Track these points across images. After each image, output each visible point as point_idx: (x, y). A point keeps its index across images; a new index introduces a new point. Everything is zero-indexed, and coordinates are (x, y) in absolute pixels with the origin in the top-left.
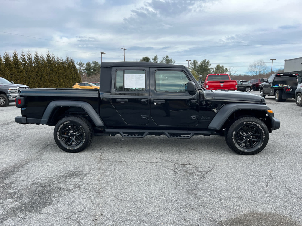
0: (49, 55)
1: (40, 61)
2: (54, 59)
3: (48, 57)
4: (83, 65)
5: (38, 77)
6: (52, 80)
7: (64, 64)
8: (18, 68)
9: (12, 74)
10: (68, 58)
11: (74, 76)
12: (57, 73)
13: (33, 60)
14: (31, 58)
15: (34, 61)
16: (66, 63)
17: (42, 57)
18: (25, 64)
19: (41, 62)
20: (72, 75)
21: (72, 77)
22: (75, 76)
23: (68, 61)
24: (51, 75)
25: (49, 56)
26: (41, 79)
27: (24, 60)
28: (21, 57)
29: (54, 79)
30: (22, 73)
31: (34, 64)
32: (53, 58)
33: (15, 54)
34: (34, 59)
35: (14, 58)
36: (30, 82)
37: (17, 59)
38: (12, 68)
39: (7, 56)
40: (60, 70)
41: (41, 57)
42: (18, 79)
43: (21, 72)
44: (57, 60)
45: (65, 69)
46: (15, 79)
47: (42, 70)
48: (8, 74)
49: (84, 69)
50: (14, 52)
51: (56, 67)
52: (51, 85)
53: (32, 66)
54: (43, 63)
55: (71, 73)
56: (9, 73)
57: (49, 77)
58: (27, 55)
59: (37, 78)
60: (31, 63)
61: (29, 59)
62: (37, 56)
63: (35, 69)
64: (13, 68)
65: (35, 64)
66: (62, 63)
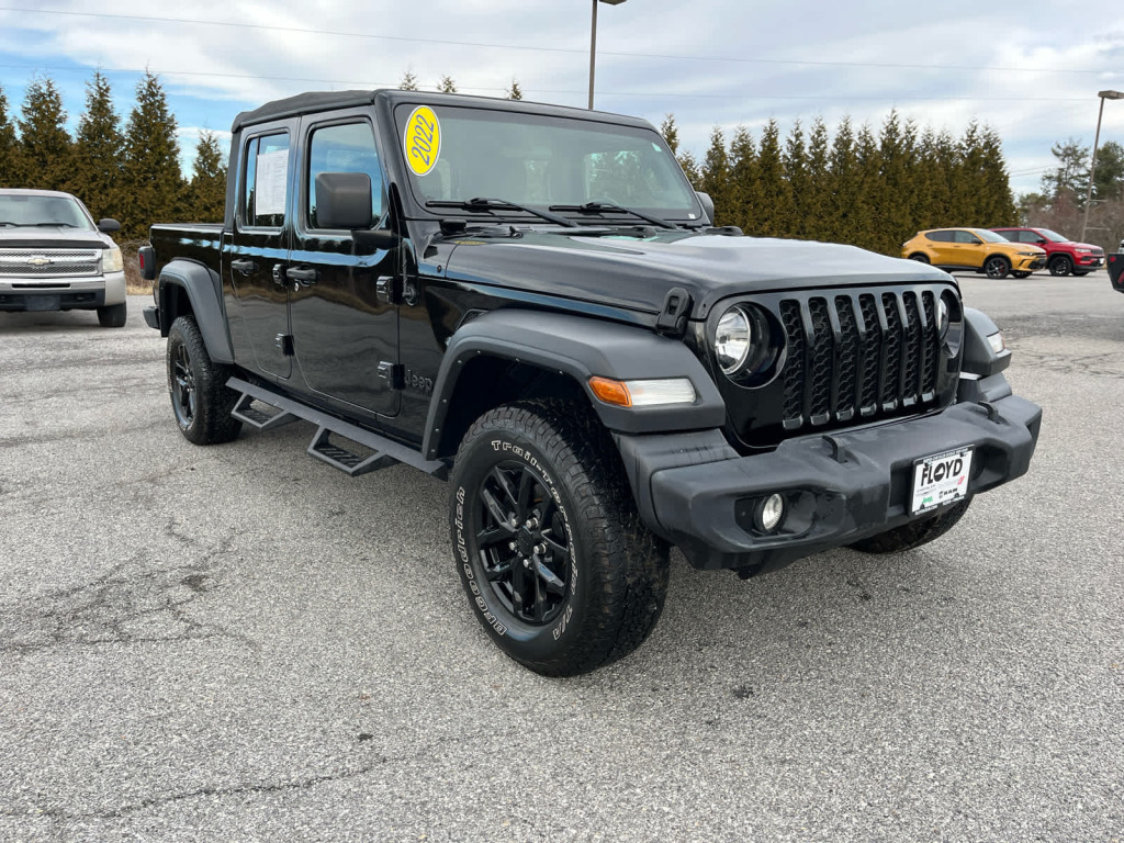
0: (895, 123)
1: (856, 150)
2: (913, 138)
3: (888, 132)
4: (1083, 155)
5: (837, 208)
6: (888, 221)
7: (951, 155)
8: (772, 180)
9: (748, 203)
10: (973, 132)
11: (988, 204)
12: (912, 192)
13: (830, 148)
14: (824, 142)
15: (832, 153)
16: (964, 149)
17: (866, 133)
18: (799, 164)
19: (857, 154)
20: (979, 200)
21: (973, 209)
22: (993, 203)
23: (971, 141)
24: (886, 204)
25: (892, 131)
26: (845, 216)
27: (797, 149)
28: (790, 142)
29: (896, 217)
30: (781, 198)
31: (830, 164)
32: (909, 132)
33: (771, 129)
34: (835, 145)
35: (763, 145)
36: (803, 228)
37: (774, 149)
38: (752, 182)
39: (742, 141)
40: (928, 182)
41: (863, 133)
42: (766, 220)
43: (780, 192)
44: (924, 141)
45: (951, 174)
46: (757, 219)
47: (856, 183)
48: (734, 202)
49: (1083, 172)
50: (768, 125)
51: (911, 170)
52: (879, 238)
53: (823, 169)
54: (865, 157)
55: (974, 192)
56: (738, 199)
57: (877, 209)
58: (811, 131)
59: (831, 214)
60: (819, 158)
61: (817, 145)
62: (846, 132)
63: (831, 181)
64: (755, 180)
65: (834, 163)
66: (943, 150)
